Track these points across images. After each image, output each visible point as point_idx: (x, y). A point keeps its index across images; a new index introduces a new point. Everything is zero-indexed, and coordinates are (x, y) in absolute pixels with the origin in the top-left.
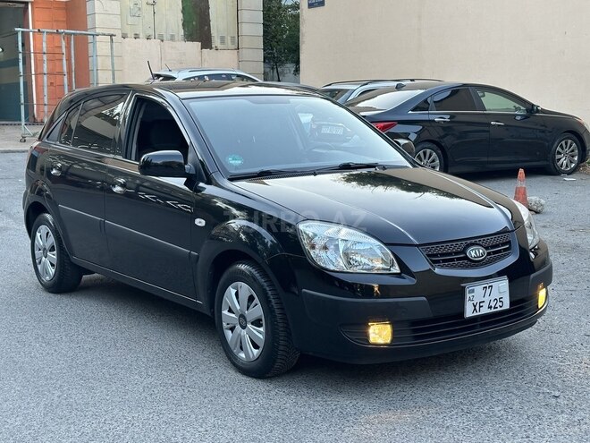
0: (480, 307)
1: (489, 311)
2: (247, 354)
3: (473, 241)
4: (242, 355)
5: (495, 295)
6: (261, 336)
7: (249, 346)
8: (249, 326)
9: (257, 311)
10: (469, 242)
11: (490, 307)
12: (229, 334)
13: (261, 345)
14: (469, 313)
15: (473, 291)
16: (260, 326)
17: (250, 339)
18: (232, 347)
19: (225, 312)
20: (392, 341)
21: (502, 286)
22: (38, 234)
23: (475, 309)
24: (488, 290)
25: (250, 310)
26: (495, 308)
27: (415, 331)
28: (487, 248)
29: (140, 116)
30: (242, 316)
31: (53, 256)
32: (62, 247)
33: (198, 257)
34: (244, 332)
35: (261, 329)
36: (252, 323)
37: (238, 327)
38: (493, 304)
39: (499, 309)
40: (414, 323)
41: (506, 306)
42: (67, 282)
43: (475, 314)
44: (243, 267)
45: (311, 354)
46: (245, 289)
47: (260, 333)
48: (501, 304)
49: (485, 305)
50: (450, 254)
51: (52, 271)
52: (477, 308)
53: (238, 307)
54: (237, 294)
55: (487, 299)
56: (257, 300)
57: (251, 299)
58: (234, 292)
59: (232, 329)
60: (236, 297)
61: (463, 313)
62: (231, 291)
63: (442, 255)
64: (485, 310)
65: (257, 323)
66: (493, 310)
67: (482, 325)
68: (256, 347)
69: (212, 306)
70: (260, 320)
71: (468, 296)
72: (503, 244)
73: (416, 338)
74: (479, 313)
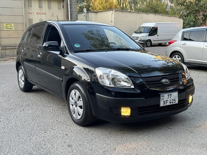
0: (166, 102)
1: (170, 104)
3: (164, 77)
5: (172, 98)
10: (163, 77)
11: (170, 103)
14: (162, 104)
15: (164, 96)
20: (131, 115)
21: (175, 95)
23: (164, 103)
24: (170, 96)
26: (172, 103)
27: (139, 111)
28: (170, 80)
29: (49, 32)
33: (62, 80)
38: (171, 101)
39: (174, 103)
40: (139, 108)
41: (177, 102)
43: (164, 105)
48: (174, 101)
49: (168, 102)
50: (155, 81)
52: (165, 103)
55: (169, 99)
61: (159, 105)
63: (152, 82)
64: (168, 104)
66: (171, 104)
67: (167, 110)
71: (161, 98)
72: (176, 78)
73: (140, 114)
74: (166, 105)
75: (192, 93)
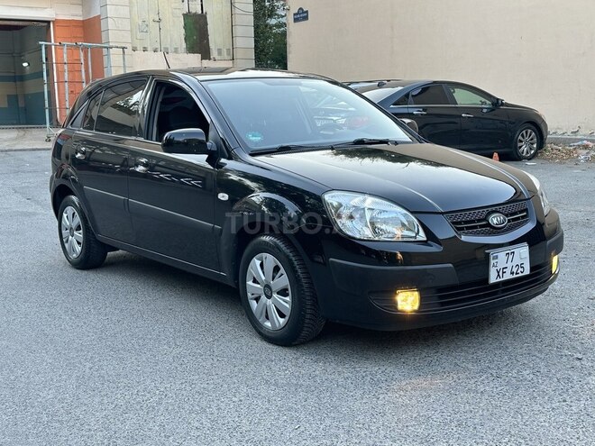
0: (503, 273)
1: (511, 277)
2: (273, 323)
3: (494, 209)
4: (268, 324)
5: (517, 261)
6: (288, 306)
7: (275, 314)
8: (275, 295)
9: (283, 281)
10: (490, 209)
11: (512, 273)
12: (254, 304)
13: (288, 314)
14: (493, 279)
15: (497, 257)
16: (287, 295)
17: (276, 308)
18: (257, 317)
19: (250, 283)
20: (420, 307)
21: (523, 252)
22: (65, 215)
23: (499, 275)
24: (511, 257)
25: (276, 280)
26: (517, 274)
27: (441, 297)
28: (507, 216)
29: (160, 100)
30: (267, 286)
31: (79, 235)
32: (88, 226)
33: (221, 230)
34: (269, 302)
35: (288, 299)
36: (278, 293)
37: (263, 297)
38: (515, 270)
39: (520, 275)
40: (440, 290)
41: (527, 272)
42: (93, 258)
43: (499, 280)
44: (266, 239)
45: (337, 321)
46: (270, 260)
47: (286, 303)
48: (521, 269)
49: (508, 271)
50: (473, 221)
51: (78, 249)
52: (501, 273)
53: (263, 278)
54: (262, 265)
55: (509, 265)
56: (282, 270)
57: (276, 269)
58: (258, 263)
59: (257, 299)
60: (261, 268)
61: (487, 279)
62: (256, 262)
63: (466, 222)
64: (508, 276)
65: (283, 292)
66: (515, 276)
67: (504, 291)
68: (282, 316)
69: (236, 277)
70: (287, 290)
71: (492, 262)
72: (521, 212)
73: (442, 304)
74: (502, 279)
75: (558, 247)
